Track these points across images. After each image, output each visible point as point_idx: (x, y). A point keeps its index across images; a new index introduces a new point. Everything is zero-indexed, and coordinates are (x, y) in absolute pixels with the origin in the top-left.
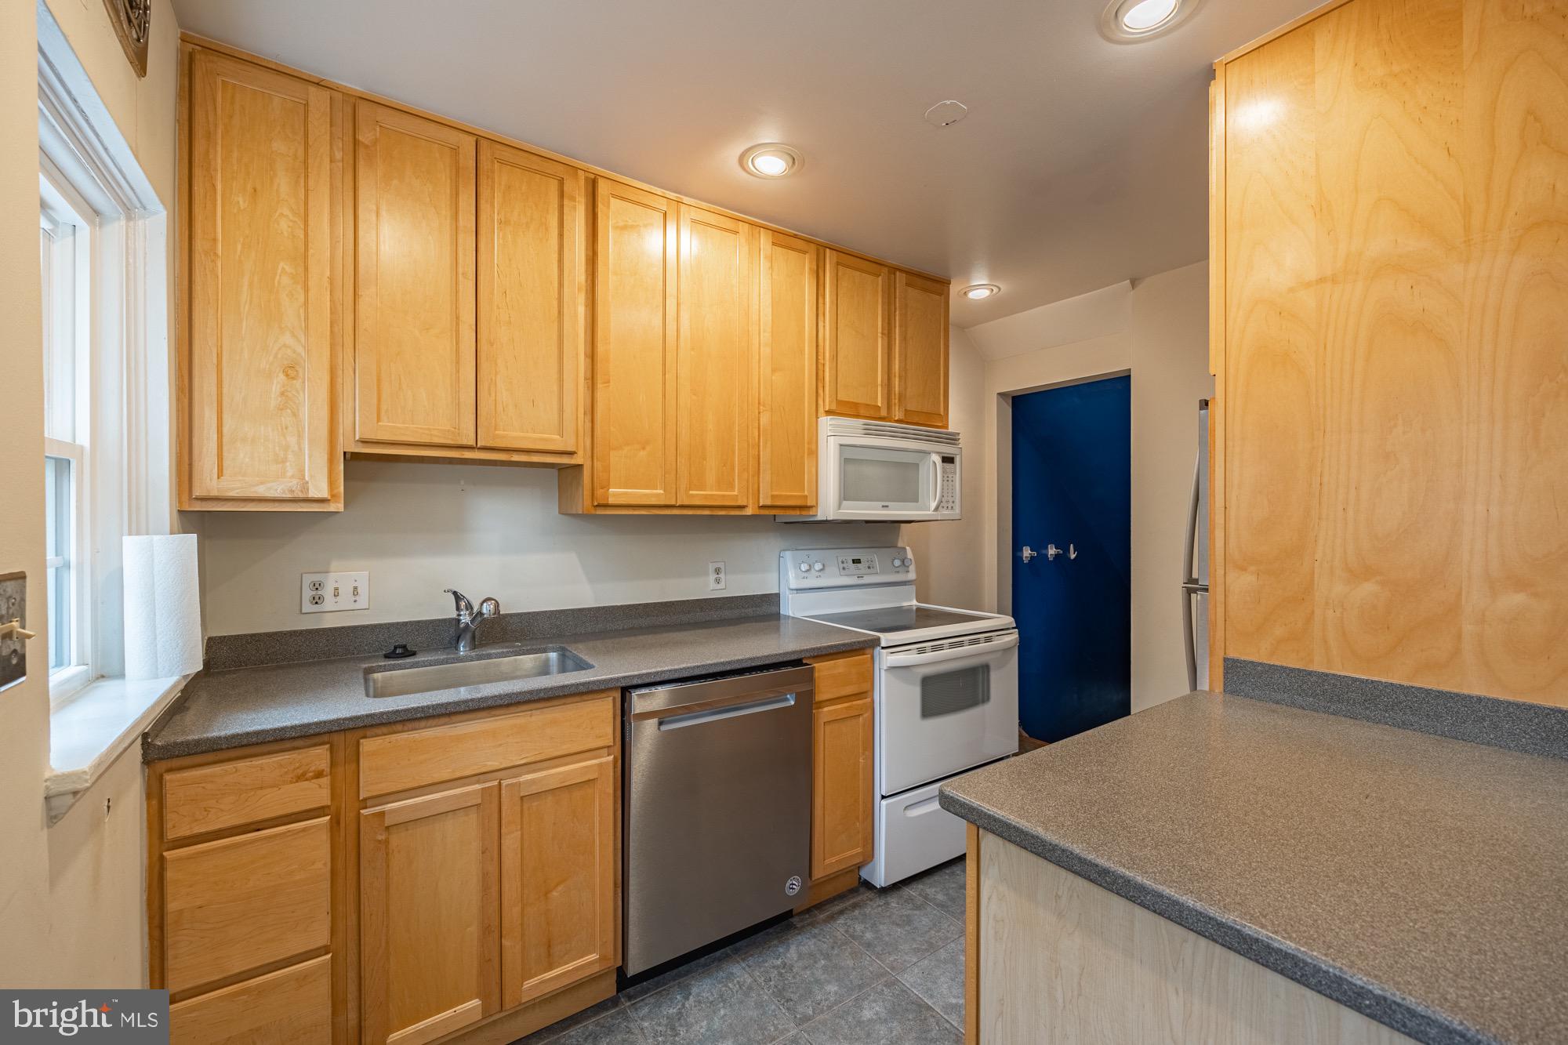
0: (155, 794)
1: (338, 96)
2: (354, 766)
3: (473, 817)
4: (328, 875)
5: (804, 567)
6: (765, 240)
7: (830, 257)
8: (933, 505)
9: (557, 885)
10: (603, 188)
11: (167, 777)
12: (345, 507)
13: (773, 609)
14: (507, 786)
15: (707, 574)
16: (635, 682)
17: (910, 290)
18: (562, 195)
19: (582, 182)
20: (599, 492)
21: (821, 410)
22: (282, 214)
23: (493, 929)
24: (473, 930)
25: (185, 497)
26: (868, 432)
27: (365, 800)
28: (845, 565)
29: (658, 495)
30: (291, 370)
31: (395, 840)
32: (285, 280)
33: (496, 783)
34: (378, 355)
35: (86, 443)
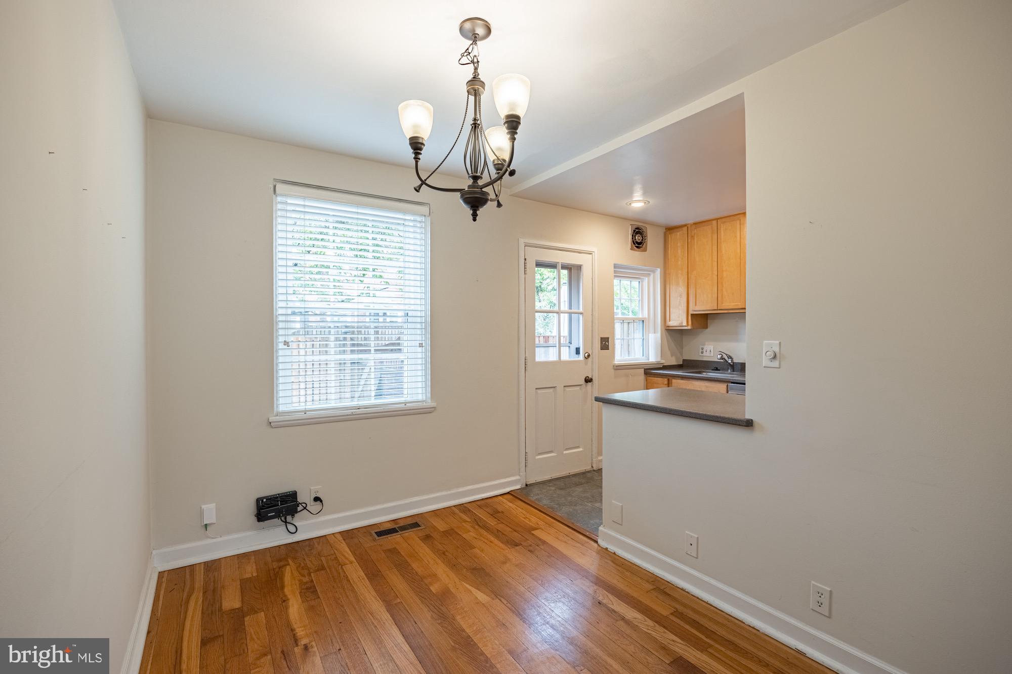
1: (689, 226)
22: (679, 260)
32: (680, 275)
34: (696, 288)
35: (647, 317)
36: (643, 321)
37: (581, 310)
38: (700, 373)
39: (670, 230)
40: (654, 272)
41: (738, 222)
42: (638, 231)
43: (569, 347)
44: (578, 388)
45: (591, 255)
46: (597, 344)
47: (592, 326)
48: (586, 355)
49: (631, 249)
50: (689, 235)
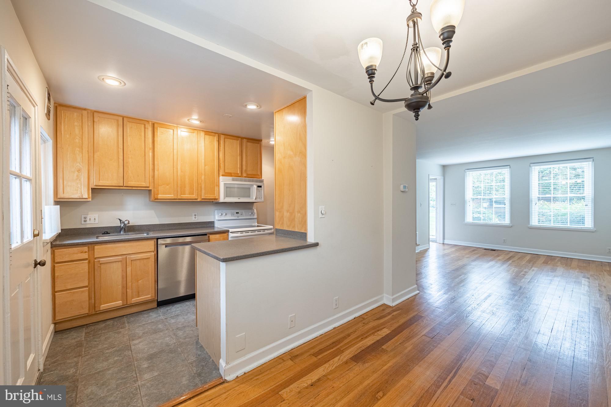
0: (53, 253)
1: (89, 111)
2: (93, 251)
3: (120, 263)
4: (88, 272)
5: (220, 214)
6: (202, 134)
7: (222, 137)
8: (254, 198)
9: (141, 280)
10: (156, 125)
11: (55, 250)
12: (92, 200)
13: (212, 225)
14: (128, 258)
15: (192, 216)
16: (159, 237)
17: (248, 143)
18: (145, 128)
19: (151, 124)
20: (156, 196)
21: (220, 175)
22: (77, 138)
23: (125, 287)
24: (120, 287)
25: (56, 198)
26: (233, 180)
27: (96, 258)
28: (233, 214)
29: (172, 196)
30: (79, 171)
31: (102, 266)
32: (78, 152)
33: (125, 257)
34: (99, 167)
37: (29, 175)
39: (62, 106)
41: (143, 126)
42: (49, 97)
45: (34, 109)
48: (36, 232)
49: (46, 114)
50: (89, 119)
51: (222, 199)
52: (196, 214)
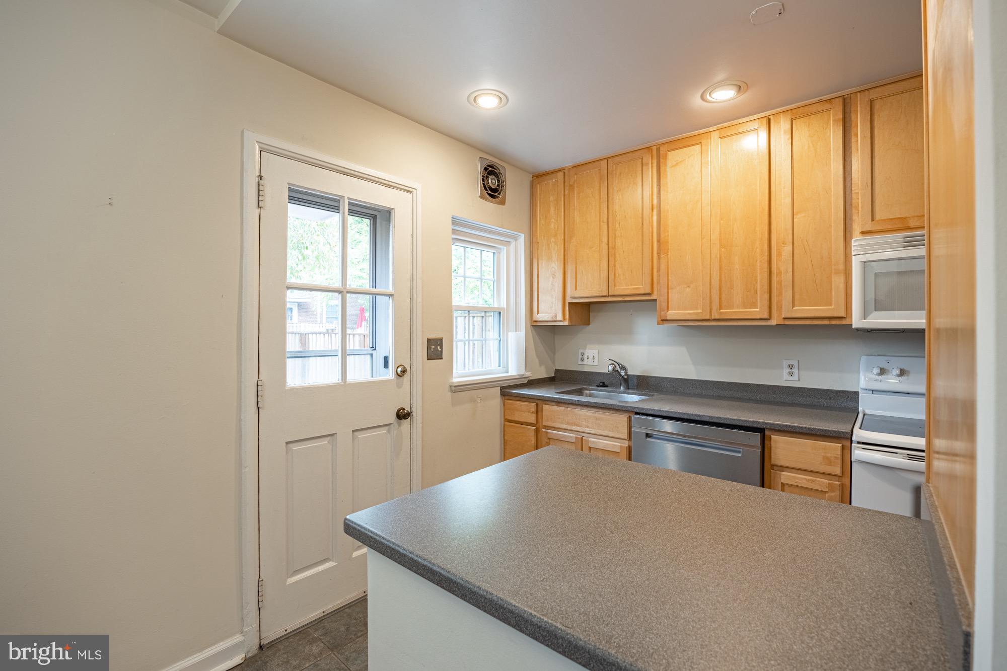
1: (566, 171)
2: (541, 413)
5: (878, 370)
7: (861, 101)
10: (663, 150)
11: (505, 401)
13: (851, 404)
14: (585, 440)
15: (781, 368)
18: (642, 165)
19: (654, 153)
20: (667, 313)
25: (530, 320)
27: (544, 426)
29: (698, 313)
30: (554, 275)
32: (553, 244)
33: (581, 437)
34: (576, 264)
35: (505, 307)
36: (500, 313)
37: (390, 290)
38: (580, 392)
39: (538, 177)
40: (515, 238)
41: (639, 162)
42: (490, 171)
43: (371, 355)
44: (383, 431)
45: (409, 195)
46: (421, 350)
47: (411, 319)
48: (399, 370)
49: (480, 197)
50: (566, 184)
51: (857, 322)
52: (795, 363)
